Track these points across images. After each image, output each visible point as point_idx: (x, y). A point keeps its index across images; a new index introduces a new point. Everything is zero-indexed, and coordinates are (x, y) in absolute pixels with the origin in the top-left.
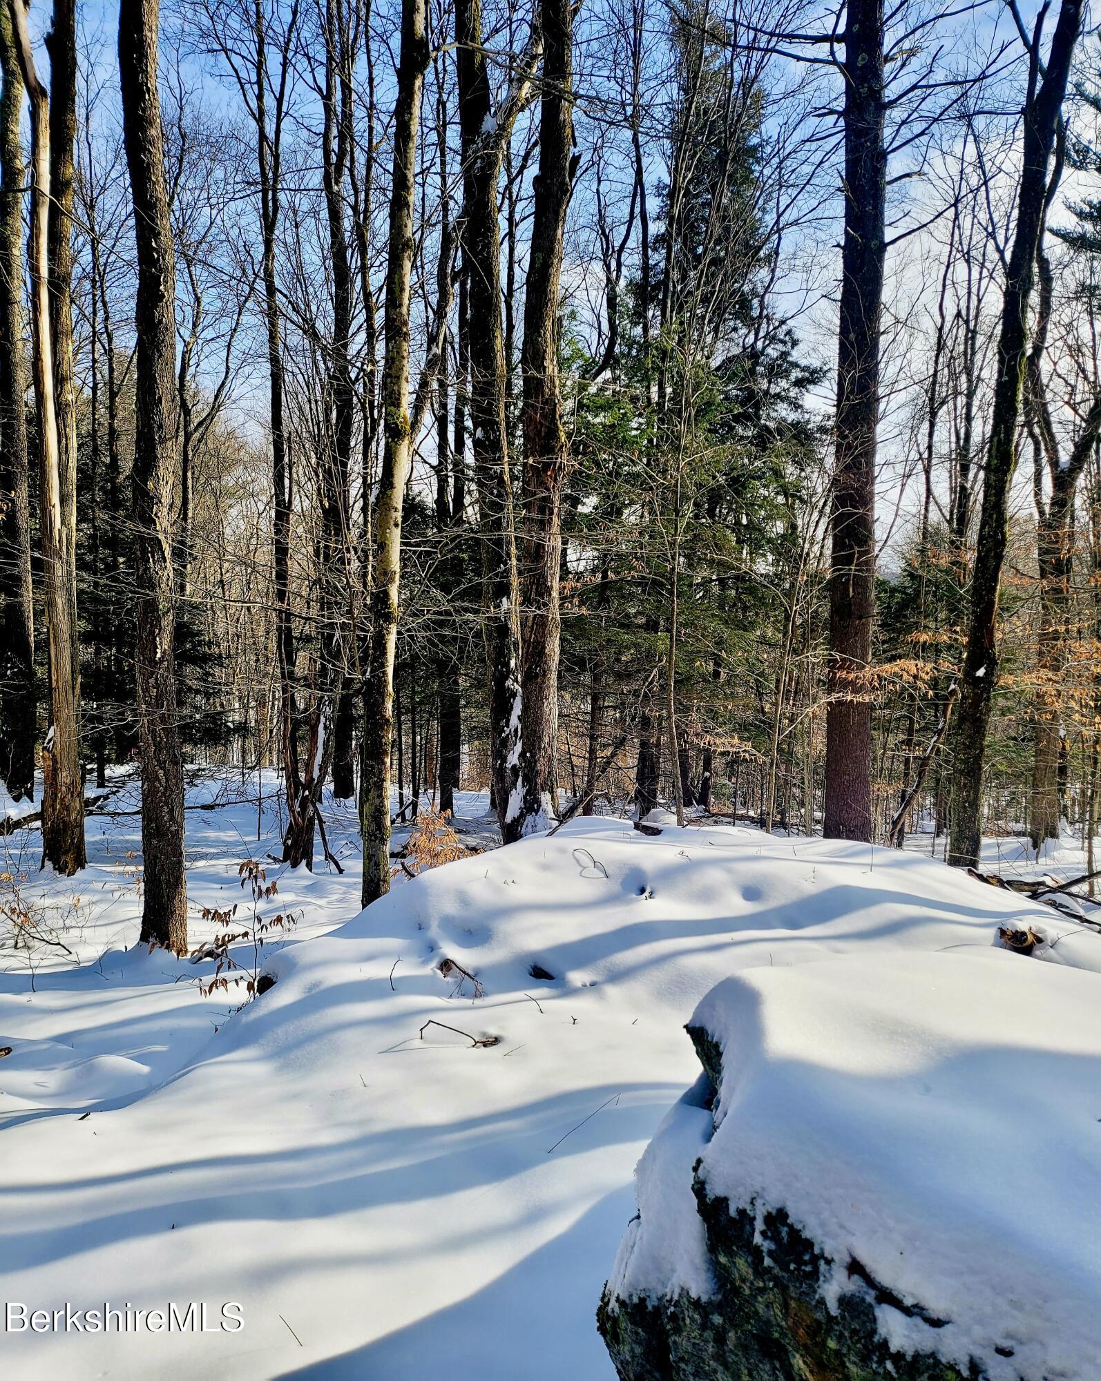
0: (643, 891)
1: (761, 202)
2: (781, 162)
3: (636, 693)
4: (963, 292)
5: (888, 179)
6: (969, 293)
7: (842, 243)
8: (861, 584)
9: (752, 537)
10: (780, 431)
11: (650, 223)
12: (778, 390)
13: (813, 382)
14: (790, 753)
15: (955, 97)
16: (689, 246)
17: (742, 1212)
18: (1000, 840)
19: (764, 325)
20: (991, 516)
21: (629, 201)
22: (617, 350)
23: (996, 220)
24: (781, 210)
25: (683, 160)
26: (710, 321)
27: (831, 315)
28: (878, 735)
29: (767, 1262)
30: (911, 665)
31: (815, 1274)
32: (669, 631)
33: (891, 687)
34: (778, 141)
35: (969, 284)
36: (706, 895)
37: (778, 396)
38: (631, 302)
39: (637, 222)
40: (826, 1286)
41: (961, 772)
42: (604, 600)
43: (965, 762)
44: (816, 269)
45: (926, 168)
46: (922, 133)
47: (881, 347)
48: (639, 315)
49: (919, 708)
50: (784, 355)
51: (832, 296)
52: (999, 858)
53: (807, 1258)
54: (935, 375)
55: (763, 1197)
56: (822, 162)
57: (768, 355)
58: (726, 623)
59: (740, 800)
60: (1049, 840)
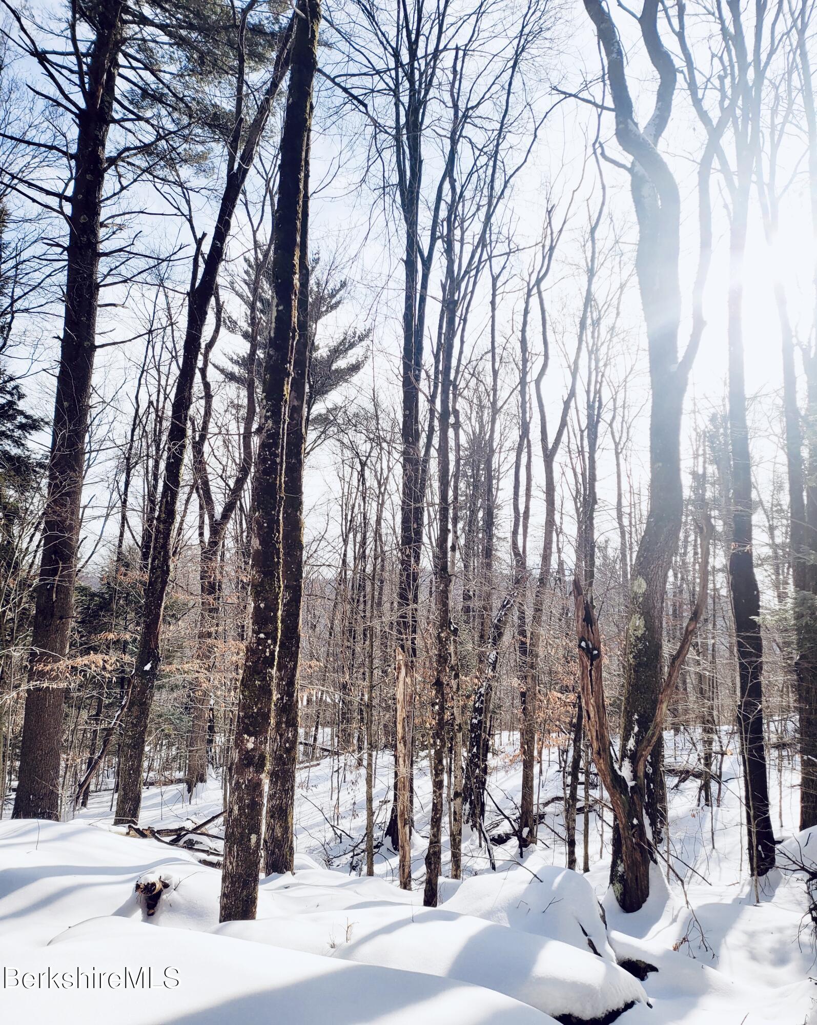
2: (17, 265)
5: (99, 303)
7: (62, 337)
8: (64, 591)
12: (4, 429)
13: (35, 428)
18: (165, 789)
23: (177, 347)
24: (15, 298)
27: (50, 385)
30: (98, 658)
34: (16, 249)
37: (3, 434)
43: (133, 737)
44: (41, 348)
47: (91, 416)
50: (11, 403)
51: (51, 372)
54: (131, 442)
56: (50, 275)
60: (199, 784)
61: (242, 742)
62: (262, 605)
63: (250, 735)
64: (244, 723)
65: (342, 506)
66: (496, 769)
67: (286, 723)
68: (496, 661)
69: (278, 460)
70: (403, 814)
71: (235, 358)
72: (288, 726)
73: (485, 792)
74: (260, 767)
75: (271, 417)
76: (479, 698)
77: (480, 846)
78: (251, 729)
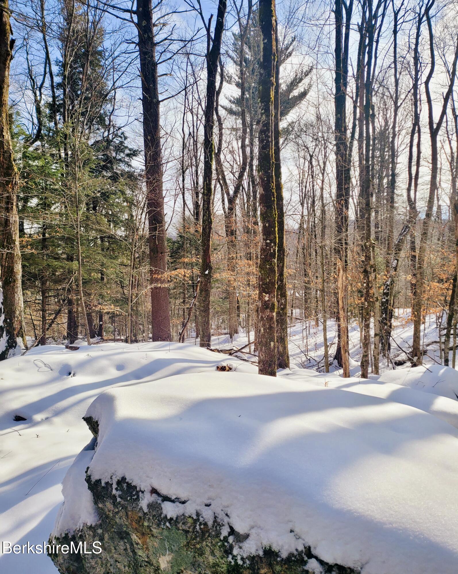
0: (70, 374)
1: (105, 76)
2: (113, 60)
3: (64, 289)
4: (191, 125)
5: (158, 75)
6: (193, 125)
7: (142, 98)
8: (161, 239)
9: (114, 220)
10: (122, 175)
11: (54, 77)
12: (120, 157)
13: (134, 155)
14: (137, 310)
15: (182, 46)
16: (74, 90)
17: (107, 483)
18: (219, 337)
19: (112, 129)
20: (206, 212)
21: (43, 65)
22: (42, 132)
23: (201, 98)
24: (115, 80)
25: (68, 51)
26: (87, 124)
27: (139, 128)
28: (172, 300)
29: (119, 500)
30: (182, 271)
31: (138, 499)
32: (78, 260)
33: (175, 280)
34: (111, 51)
35: (193, 122)
36: (100, 371)
37: (120, 160)
38: (47, 111)
39: (48, 75)
40: (143, 502)
41: (202, 311)
42: (44, 247)
43: (204, 307)
44: (132, 108)
45: (173, 73)
46: (170, 58)
47: (161, 143)
48: (52, 117)
49: (187, 289)
50: (121, 143)
51: (140, 120)
52: (219, 344)
53: (134, 493)
54: (183, 156)
55: (115, 475)
56: (131, 63)
57: (114, 142)
58: (105, 256)
59: (116, 333)
60: (235, 335)
61: (262, 297)
62: (267, 225)
63: (266, 293)
64: (262, 287)
65: (299, 184)
66: (397, 326)
67: (281, 295)
68: (397, 266)
69: (270, 139)
70: (344, 347)
71: (233, 99)
72: (281, 297)
73: (391, 338)
74: (272, 309)
75: (264, 113)
76: (386, 287)
77: (388, 366)
78: (266, 290)
